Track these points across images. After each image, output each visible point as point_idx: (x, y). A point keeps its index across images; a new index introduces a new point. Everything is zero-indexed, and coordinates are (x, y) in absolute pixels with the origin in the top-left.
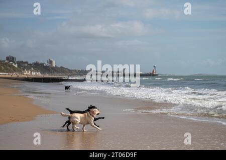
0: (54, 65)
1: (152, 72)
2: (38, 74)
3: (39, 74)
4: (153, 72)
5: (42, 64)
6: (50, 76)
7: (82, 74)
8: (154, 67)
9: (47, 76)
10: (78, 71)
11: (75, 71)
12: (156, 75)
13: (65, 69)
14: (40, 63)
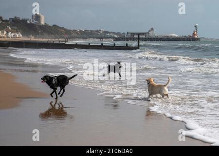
0: (43, 23)
1: (191, 35)
2: (17, 35)
3: (19, 36)
4: (194, 34)
5: (25, 21)
6: (37, 40)
7: (85, 36)
8: (196, 26)
9: (32, 39)
10: (80, 31)
11: (75, 31)
12: (198, 39)
13: (60, 28)
14: (21, 19)
